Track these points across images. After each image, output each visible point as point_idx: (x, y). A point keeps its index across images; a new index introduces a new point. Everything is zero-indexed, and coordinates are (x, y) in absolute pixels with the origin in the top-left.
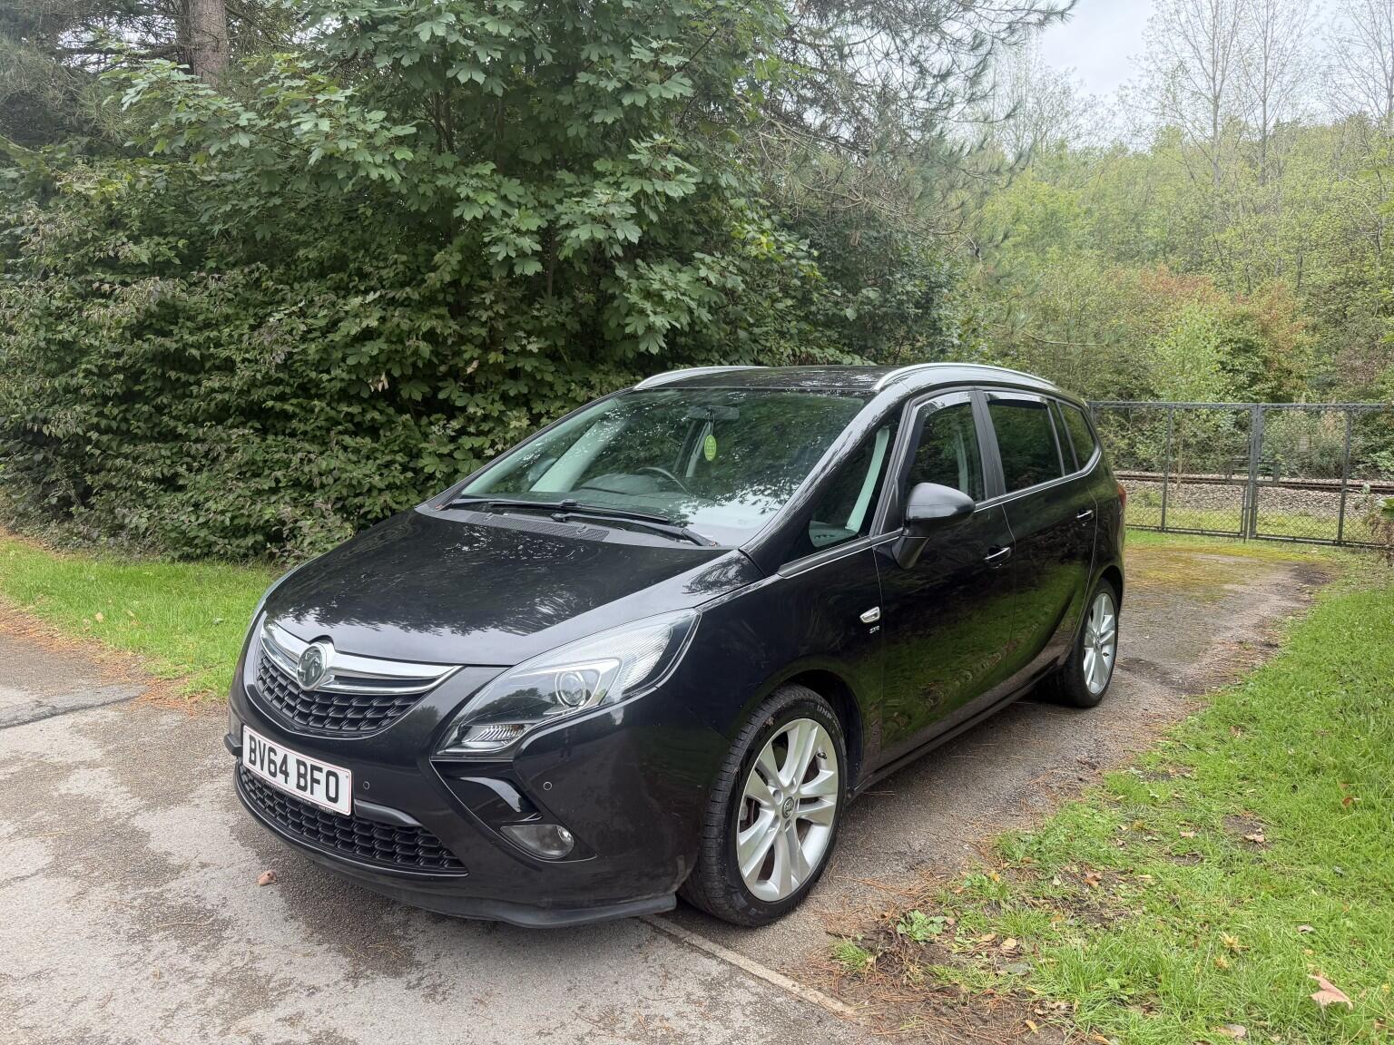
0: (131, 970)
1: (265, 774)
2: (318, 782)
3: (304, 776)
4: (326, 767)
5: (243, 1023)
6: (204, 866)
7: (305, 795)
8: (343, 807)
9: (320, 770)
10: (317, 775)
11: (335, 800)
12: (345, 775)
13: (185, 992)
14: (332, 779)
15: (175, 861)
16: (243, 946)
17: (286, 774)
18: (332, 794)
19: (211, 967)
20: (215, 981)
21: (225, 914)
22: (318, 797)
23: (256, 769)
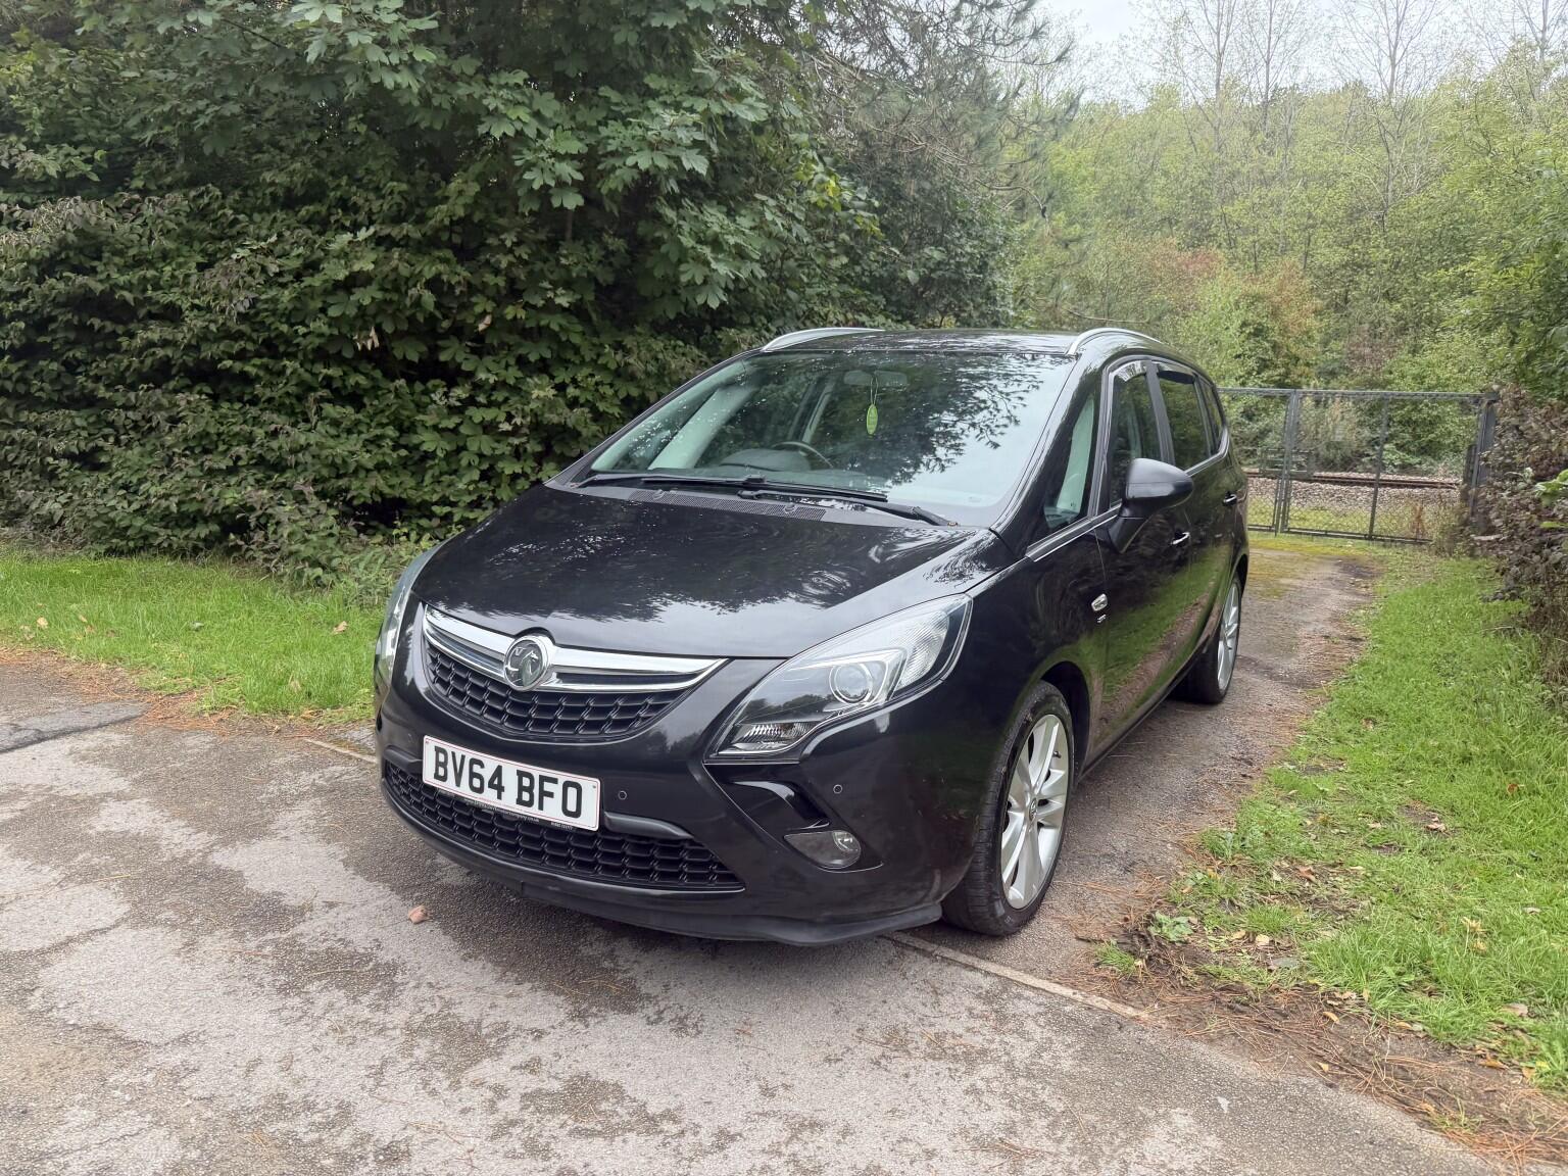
0: (300, 1026)
1: (464, 791)
2: (551, 795)
3: (530, 790)
4: (563, 777)
5: (472, 1074)
6: (331, 905)
7: (533, 812)
8: (589, 820)
9: (555, 781)
10: (548, 787)
11: (577, 814)
12: (591, 787)
13: (382, 1048)
14: (572, 792)
15: (290, 901)
16: (425, 991)
17: (500, 789)
18: (572, 807)
19: (398, 1017)
20: (412, 1032)
21: (385, 957)
22: (552, 812)
23: (449, 786)
